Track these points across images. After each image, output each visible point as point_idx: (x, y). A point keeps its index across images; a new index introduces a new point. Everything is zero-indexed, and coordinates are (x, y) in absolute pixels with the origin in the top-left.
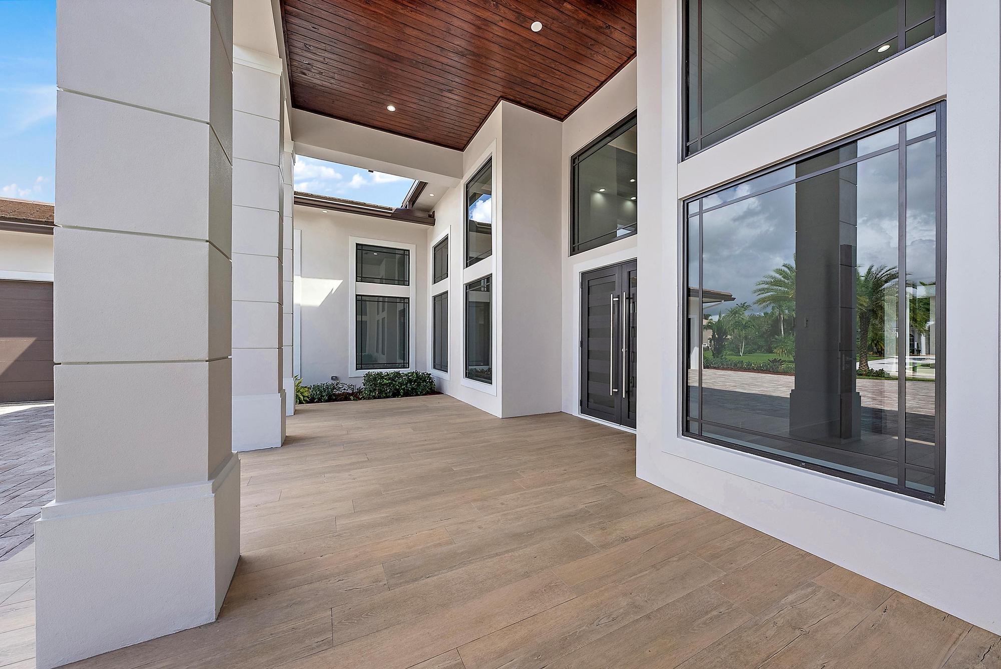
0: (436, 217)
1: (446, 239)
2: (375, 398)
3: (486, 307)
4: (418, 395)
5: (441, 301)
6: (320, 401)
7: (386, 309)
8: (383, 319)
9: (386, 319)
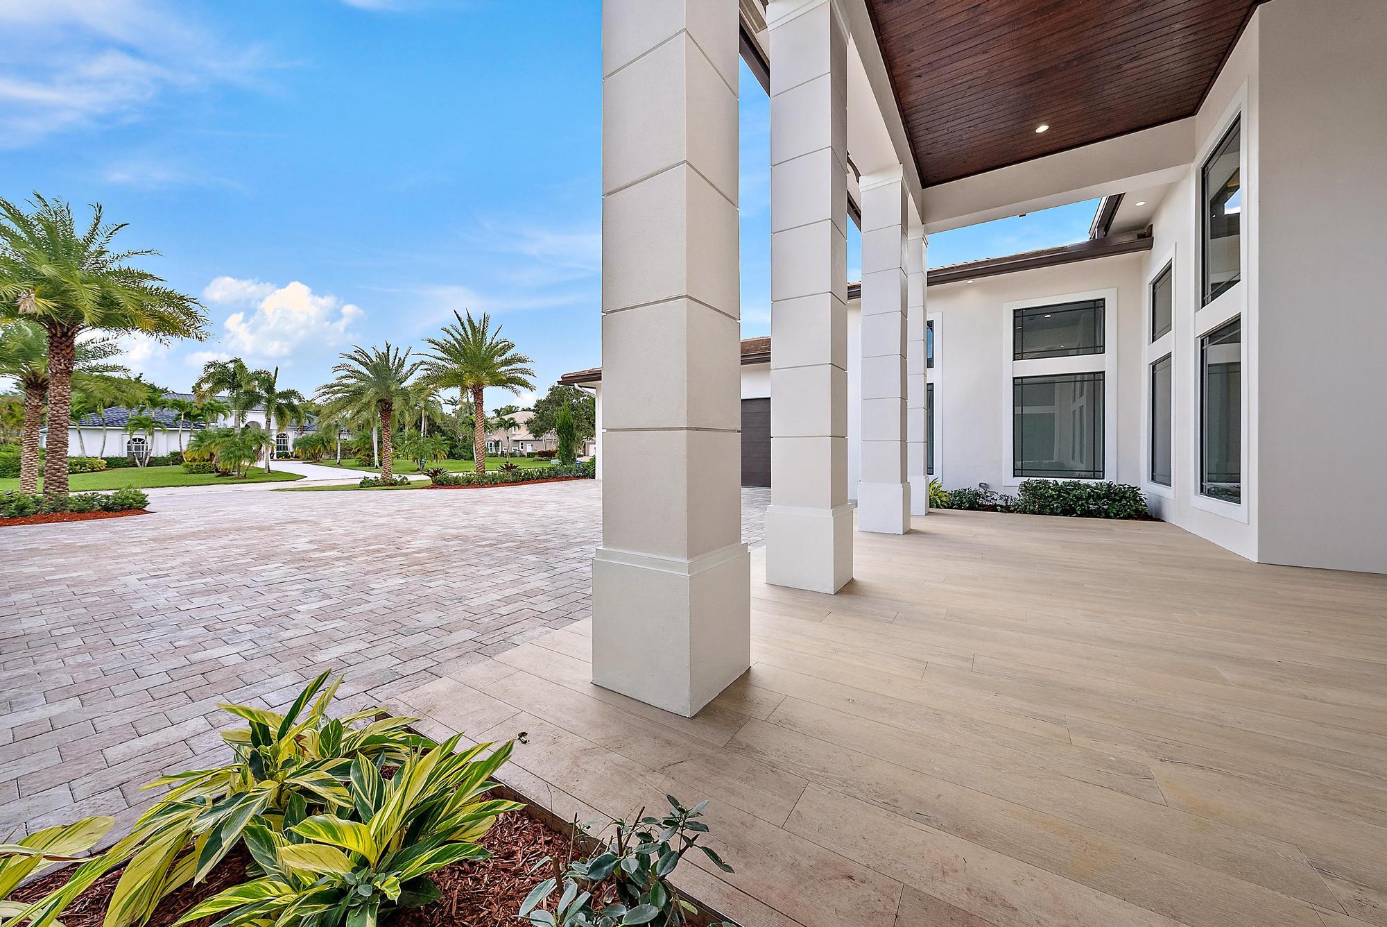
0: (1154, 235)
1: (1168, 269)
2: (1033, 512)
3: (1232, 371)
4: (1110, 517)
5: (1160, 369)
6: (960, 508)
7: (1085, 394)
8: (1081, 408)
9: (1085, 408)
